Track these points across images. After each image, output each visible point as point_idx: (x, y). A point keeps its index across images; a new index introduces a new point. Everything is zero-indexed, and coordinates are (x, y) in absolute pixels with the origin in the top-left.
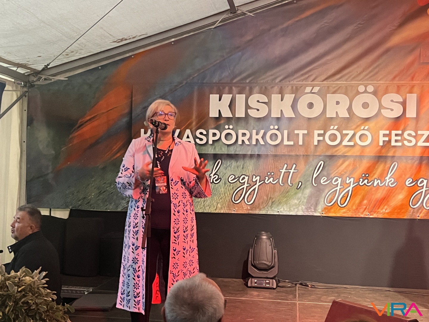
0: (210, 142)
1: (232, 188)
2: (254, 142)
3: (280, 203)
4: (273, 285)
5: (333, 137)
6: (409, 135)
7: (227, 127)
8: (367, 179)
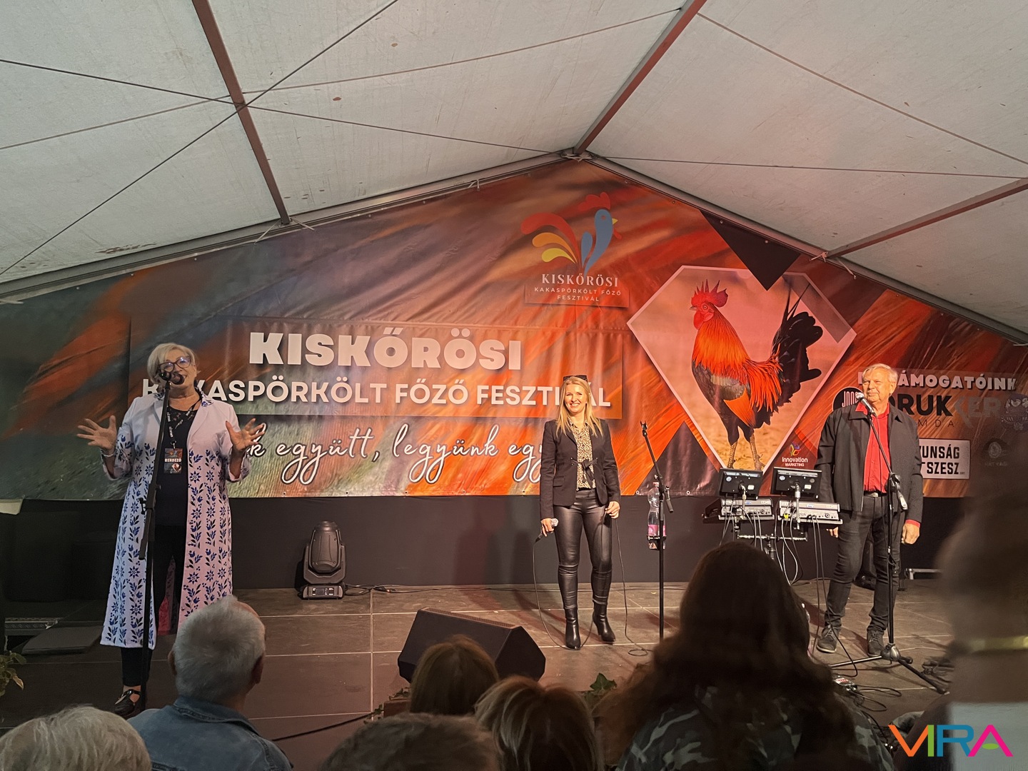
0: (251, 398)
1: (282, 463)
2: (314, 399)
3: (350, 481)
4: (338, 594)
5: (420, 394)
6: (513, 391)
7: (275, 377)
8: (463, 446)
